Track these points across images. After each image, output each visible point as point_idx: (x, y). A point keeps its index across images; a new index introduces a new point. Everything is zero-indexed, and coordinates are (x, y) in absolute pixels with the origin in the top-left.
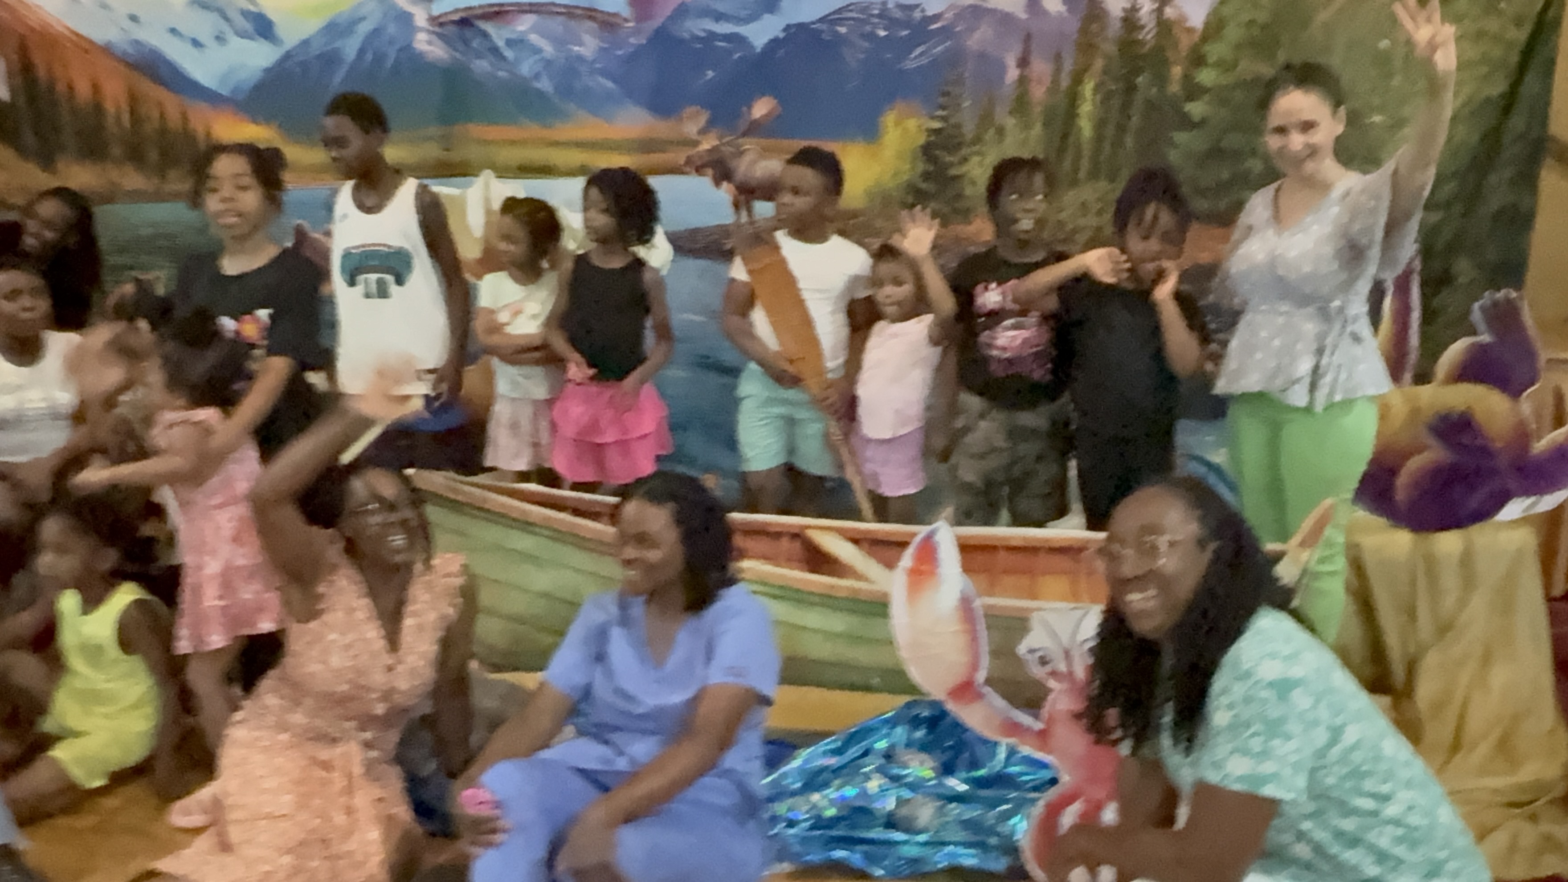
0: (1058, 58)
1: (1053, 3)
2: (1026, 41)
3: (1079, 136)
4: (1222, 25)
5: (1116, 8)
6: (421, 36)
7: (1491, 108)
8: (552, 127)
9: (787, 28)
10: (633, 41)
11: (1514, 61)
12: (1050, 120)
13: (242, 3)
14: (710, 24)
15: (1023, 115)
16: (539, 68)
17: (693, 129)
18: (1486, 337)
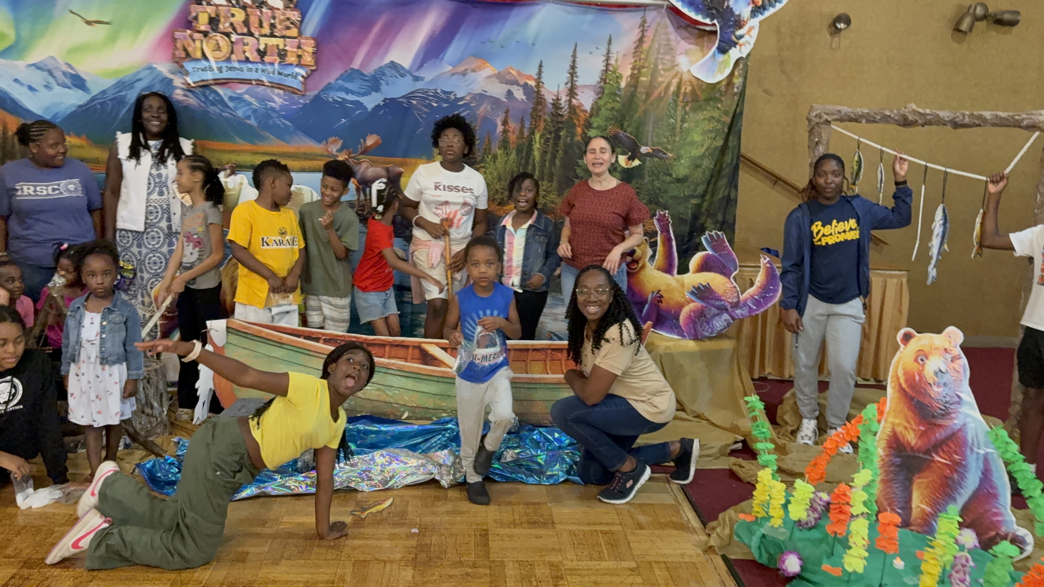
0: (522, 121)
1: (519, 94)
2: (507, 112)
3: (534, 160)
4: (599, 109)
5: (549, 99)
6: (179, 91)
7: (717, 152)
8: (256, 144)
9: (385, 100)
10: (302, 101)
11: (726, 130)
12: (519, 151)
13: (64, 68)
14: (343, 95)
15: (505, 149)
16: (249, 113)
17: (334, 149)
18: (710, 252)
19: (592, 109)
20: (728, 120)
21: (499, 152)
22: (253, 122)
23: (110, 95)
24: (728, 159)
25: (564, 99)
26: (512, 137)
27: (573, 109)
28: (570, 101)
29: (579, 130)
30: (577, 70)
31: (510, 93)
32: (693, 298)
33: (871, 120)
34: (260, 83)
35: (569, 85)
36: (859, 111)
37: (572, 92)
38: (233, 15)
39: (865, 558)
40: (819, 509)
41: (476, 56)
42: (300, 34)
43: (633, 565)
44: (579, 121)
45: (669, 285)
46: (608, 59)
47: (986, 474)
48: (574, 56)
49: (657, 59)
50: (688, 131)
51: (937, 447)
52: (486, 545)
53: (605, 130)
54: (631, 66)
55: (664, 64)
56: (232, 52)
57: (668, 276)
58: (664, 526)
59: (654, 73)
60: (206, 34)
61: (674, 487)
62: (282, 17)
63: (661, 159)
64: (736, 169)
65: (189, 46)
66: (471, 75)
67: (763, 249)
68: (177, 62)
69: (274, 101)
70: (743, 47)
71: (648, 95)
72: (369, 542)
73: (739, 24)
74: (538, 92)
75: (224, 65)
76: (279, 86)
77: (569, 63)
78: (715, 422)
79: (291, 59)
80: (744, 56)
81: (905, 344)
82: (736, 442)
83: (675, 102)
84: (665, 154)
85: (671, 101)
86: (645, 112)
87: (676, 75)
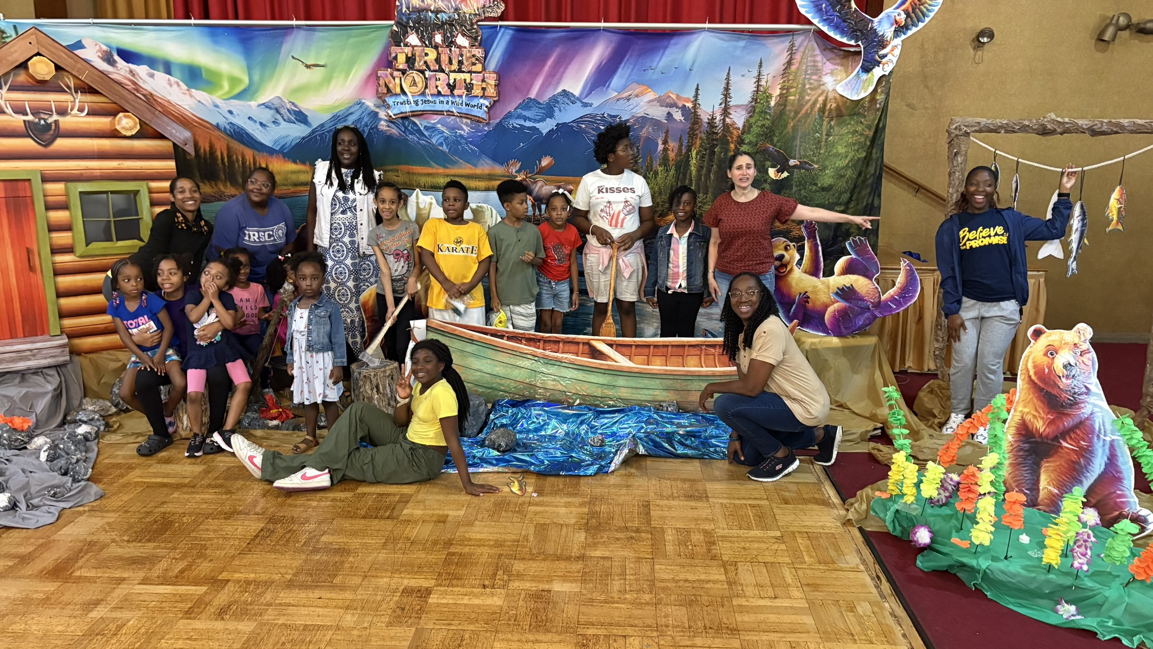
0: (680, 140)
1: (678, 116)
2: (667, 132)
3: (691, 174)
4: (750, 126)
5: (705, 118)
6: (383, 123)
7: (860, 163)
8: (447, 168)
9: (558, 125)
10: (486, 128)
11: (868, 143)
12: (678, 167)
13: (289, 106)
14: (522, 122)
15: (665, 165)
16: (442, 140)
17: (513, 170)
18: (854, 256)
19: (744, 126)
20: (871, 134)
21: (660, 169)
22: (445, 148)
23: (327, 127)
24: (872, 169)
25: (718, 118)
26: (672, 155)
27: (726, 127)
28: (724, 120)
29: (732, 146)
30: (730, 91)
31: (669, 115)
32: (837, 298)
33: (1009, 130)
34: (450, 113)
35: (723, 106)
36: (998, 121)
37: (726, 112)
38: (426, 54)
39: (991, 532)
40: (950, 488)
41: (639, 83)
42: (484, 69)
43: (778, 534)
44: (732, 138)
45: (815, 287)
46: (759, 80)
47: (1112, 459)
48: (728, 79)
49: (805, 78)
50: (833, 144)
51: (1065, 434)
52: (648, 514)
53: (756, 145)
54: (779, 86)
55: (811, 84)
56: (426, 87)
57: (814, 278)
58: (806, 501)
59: (802, 93)
60: (404, 72)
61: (817, 468)
62: (468, 55)
63: (807, 170)
64: (880, 177)
65: (390, 82)
66: (634, 101)
67: (905, 253)
68: (380, 98)
69: (462, 129)
70: (886, 66)
71: (797, 113)
72: (547, 509)
73: (882, 43)
74: (695, 112)
75: (420, 98)
76: (467, 116)
77: (723, 85)
78: (856, 411)
79: (477, 91)
80: (887, 73)
81: (1036, 340)
82: (875, 429)
83: (821, 118)
84: (811, 165)
85: (817, 117)
86: (793, 128)
87: (822, 94)
